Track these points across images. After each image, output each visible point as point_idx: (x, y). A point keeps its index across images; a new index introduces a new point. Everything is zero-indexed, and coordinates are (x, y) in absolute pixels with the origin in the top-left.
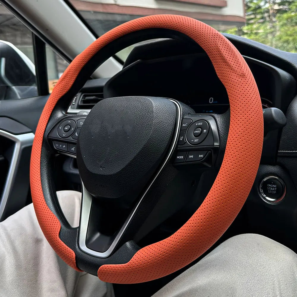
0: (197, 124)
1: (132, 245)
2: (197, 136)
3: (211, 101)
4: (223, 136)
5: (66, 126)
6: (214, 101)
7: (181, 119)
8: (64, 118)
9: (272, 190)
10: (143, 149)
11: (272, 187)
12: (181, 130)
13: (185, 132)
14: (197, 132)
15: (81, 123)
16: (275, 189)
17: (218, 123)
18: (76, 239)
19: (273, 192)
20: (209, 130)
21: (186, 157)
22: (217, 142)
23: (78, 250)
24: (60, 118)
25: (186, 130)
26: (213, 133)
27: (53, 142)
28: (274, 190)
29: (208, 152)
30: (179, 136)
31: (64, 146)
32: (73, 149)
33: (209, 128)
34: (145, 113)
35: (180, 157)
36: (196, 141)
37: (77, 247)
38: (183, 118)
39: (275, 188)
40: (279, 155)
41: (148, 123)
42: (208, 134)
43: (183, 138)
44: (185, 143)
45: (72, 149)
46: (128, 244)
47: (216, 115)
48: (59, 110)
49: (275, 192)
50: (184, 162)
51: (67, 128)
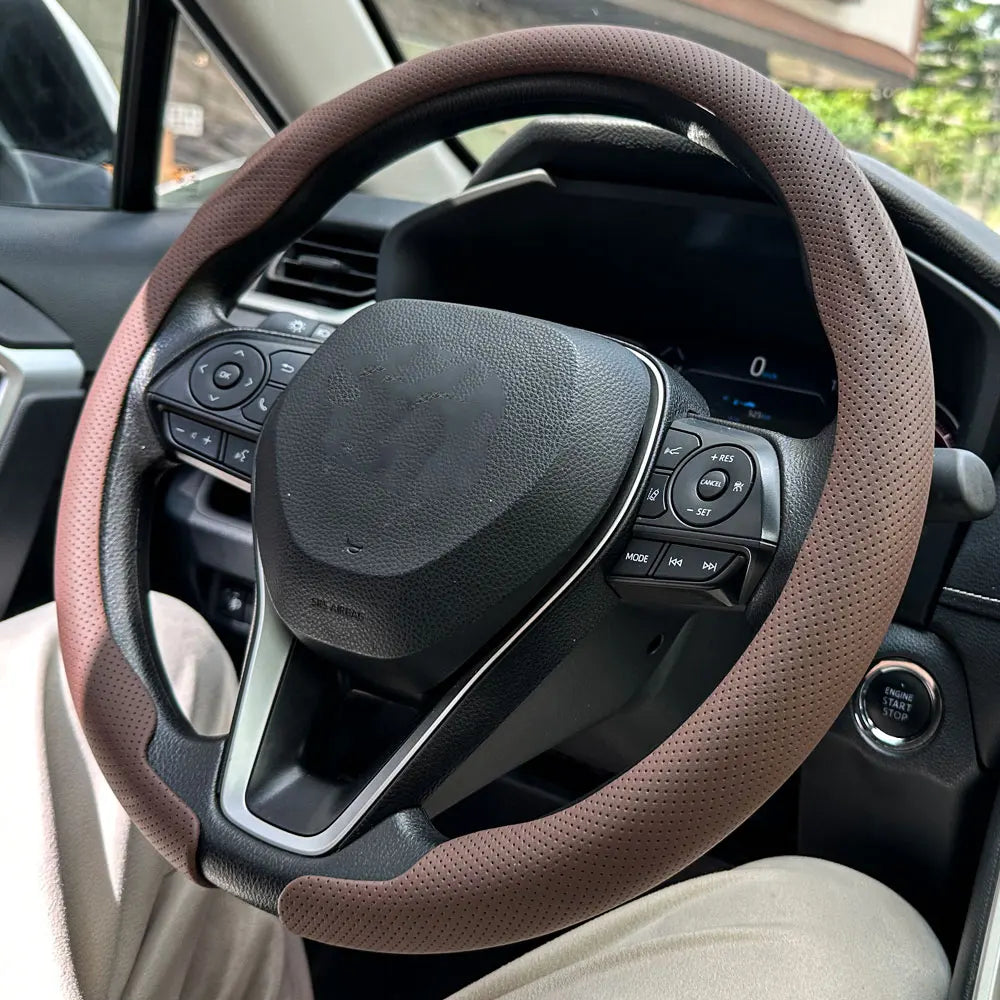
0: (714, 457)
1: (415, 824)
2: (707, 496)
3: (757, 370)
4: (796, 513)
5: (225, 367)
6: (766, 369)
7: (663, 426)
8: (222, 334)
9: (895, 709)
10: (513, 508)
11: (900, 700)
12: (654, 466)
13: (671, 475)
14: (711, 484)
15: (286, 365)
16: (906, 707)
17: (786, 467)
18: (212, 776)
19: (898, 715)
20: (752, 485)
21: (658, 560)
22: (771, 529)
23: (215, 816)
24: (204, 331)
25: (674, 470)
26: (765, 499)
27: (166, 414)
28: (901, 711)
29: (734, 558)
30: (647, 485)
31: (207, 440)
32: (240, 456)
33: (754, 480)
34: (541, 383)
35: (636, 557)
36: (701, 512)
37: (212, 806)
38: (668, 427)
39: (906, 702)
40: (943, 599)
41: (550, 422)
42: (745, 499)
43: (660, 496)
44: (665, 512)
45: (237, 456)
46: (402, 819)
47: (781, 439)
48: (204, 301)
49: (905, 717)
50: (647, 576)
51: (227, 376)
